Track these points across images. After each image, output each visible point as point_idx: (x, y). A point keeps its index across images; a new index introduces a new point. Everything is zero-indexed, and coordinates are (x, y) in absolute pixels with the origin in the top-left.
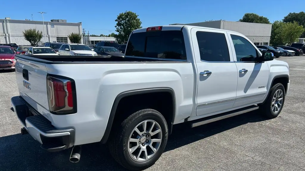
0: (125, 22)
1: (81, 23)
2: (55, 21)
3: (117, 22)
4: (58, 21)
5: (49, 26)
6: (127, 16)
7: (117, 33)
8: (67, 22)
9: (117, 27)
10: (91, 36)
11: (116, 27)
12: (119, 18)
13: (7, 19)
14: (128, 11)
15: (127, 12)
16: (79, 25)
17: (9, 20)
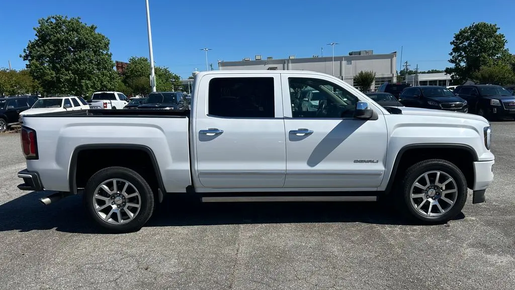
0: (470, 44)
1: (395, 52)
2: (355, 53)
3: (453, 46)
4: (360, 53)
5: (344, 62)
6: (473, 33)
7: (453, 66)
8: (374, 54)
9: (454, 54)
10: (420, 73)
11: (451, 54)
12: (457, 37)
13: (291, 58)
14: (476, 23)
15: (474, 25)
16: (391, 56)
17: (292, 60)
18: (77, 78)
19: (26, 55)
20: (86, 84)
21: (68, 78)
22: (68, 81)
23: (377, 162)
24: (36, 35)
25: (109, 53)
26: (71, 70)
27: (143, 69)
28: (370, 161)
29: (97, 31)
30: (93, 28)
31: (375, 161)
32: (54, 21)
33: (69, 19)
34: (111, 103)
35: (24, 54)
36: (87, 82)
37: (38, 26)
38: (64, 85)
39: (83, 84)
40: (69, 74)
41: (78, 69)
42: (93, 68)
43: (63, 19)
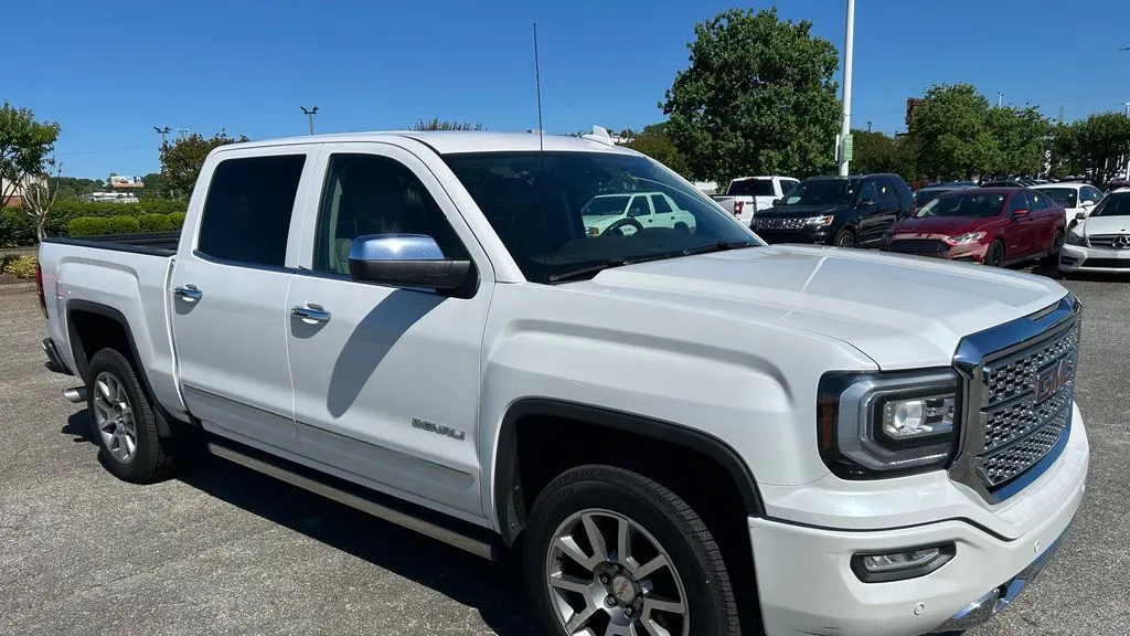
18: (752, 145)
19: (669, 102)
20: (769, 159)
21: (732, 145)
22: (732, 153)
23: (462, 437)
24: (691, 58)
25: (832, 83)
26: (741, 129)
27: (948, 114)
28: (445, 431)
29: (813, 34)
30: (803, 29)
31: (458, 433)
32: (724, 22)
33: (753, 16)
34: (754, 203)
35: (664, 101)
36: (772, 154)
37: (695, 38)
38: (724, 163)
39: (762, 159)
40: (736, 137)
41: (756, 125)
42: (787, 123)
43: (744, 16)
